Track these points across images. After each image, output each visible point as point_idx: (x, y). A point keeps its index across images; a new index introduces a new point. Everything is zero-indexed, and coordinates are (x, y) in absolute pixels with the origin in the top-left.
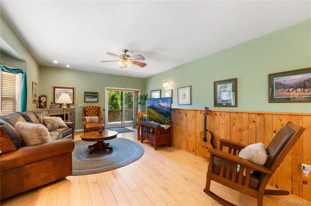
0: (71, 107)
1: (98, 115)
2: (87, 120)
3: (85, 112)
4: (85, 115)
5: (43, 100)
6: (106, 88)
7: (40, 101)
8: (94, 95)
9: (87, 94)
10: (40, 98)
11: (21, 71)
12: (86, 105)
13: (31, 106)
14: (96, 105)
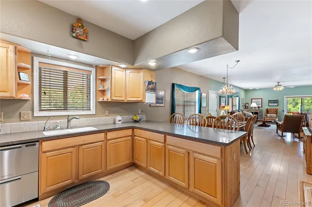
0: (261, 108)
1: (276, 114)
2: (268, 116)
3: (268, 111)
4: (268, 113)
5: (247, 105)
6: (285, 97)
7: (245, 106)
8: (276, 101)
9: (270, 101)
10: (245, 104)
11: (237, 96)
12: (269, 108)
13: (242, 108)
14: (276, 108)
